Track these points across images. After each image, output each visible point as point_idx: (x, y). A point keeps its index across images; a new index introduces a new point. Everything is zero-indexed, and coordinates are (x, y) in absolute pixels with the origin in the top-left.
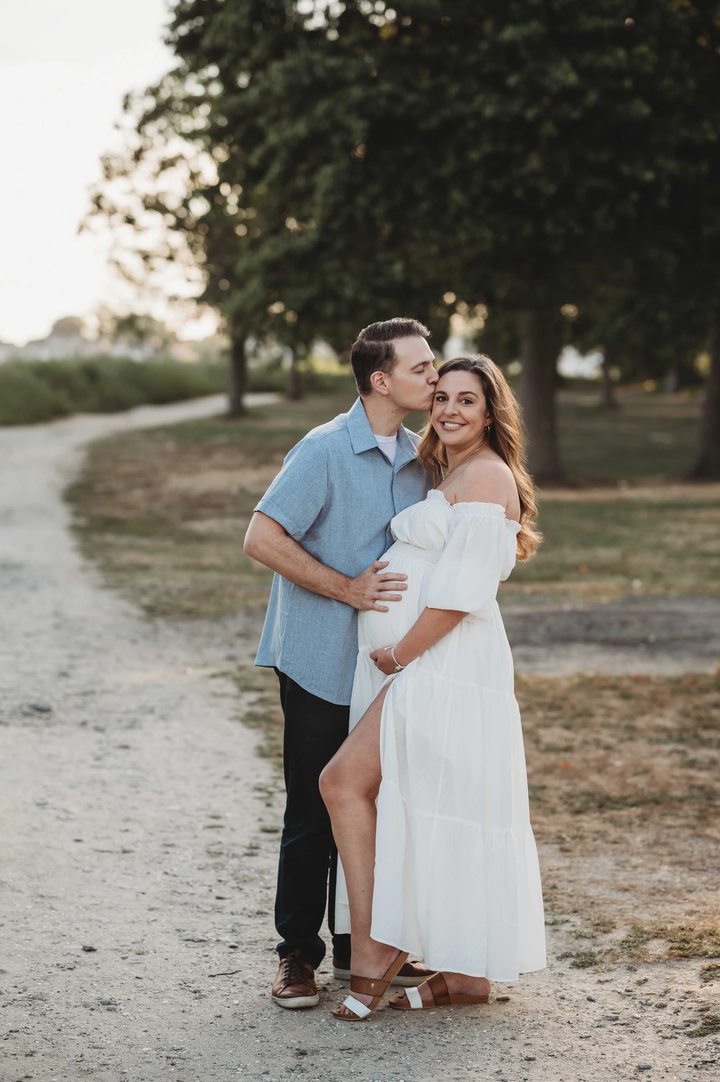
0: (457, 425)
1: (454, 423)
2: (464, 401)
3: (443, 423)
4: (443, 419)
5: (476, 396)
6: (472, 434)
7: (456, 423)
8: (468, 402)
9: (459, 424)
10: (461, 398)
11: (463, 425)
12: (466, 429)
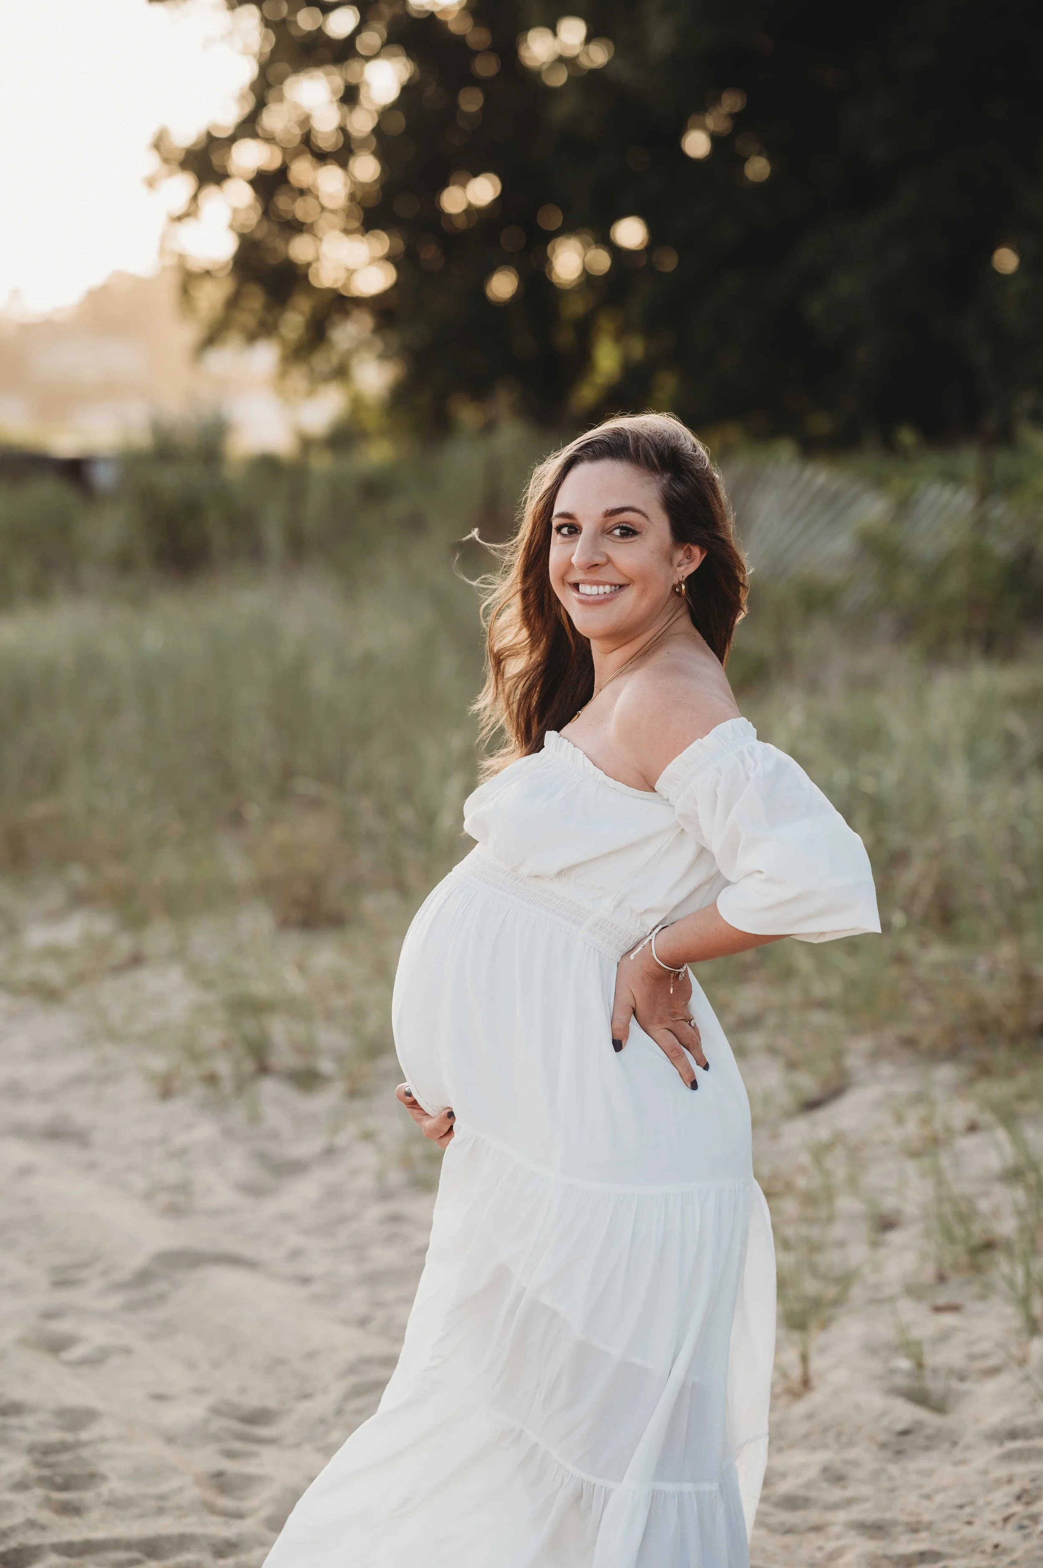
0: (607, 589)
1: (598, 583)
2: (617, 532)
3: (576, 586)
4: (574, 578)
5: (644, 515)
6: (645, 604)
7: (604, 584)
8: (629, 532)
9: (611, 585)
10: (609, 524)
11: (621, 586)
12: (629, 597)
